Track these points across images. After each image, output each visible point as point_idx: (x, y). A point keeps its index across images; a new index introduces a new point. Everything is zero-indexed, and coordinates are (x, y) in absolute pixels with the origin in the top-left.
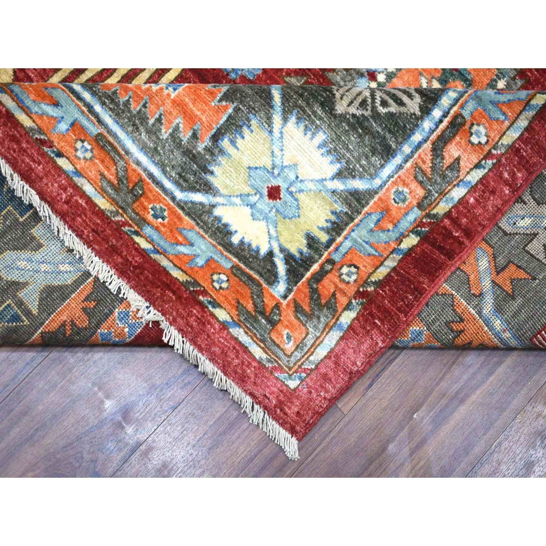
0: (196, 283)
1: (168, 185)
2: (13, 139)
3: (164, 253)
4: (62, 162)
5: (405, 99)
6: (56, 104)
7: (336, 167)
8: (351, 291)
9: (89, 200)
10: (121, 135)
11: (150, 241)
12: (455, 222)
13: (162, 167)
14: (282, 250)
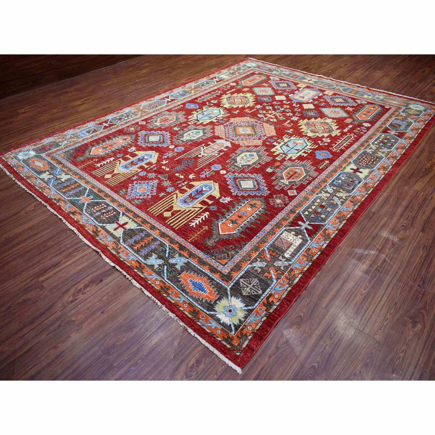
0: (213, 333)
1: (205, 311)
2: (170, 305)
3: (204, 326)
4: (181, 309)
5: (258, 291)
6: (180, 298)
7: (244, 305)
8: (251, 332)
9: (187, 316)
10: (194, 303)
11: (201, 323)
12: (275, 313)
13: (203, 307)
14: (233, 324)
